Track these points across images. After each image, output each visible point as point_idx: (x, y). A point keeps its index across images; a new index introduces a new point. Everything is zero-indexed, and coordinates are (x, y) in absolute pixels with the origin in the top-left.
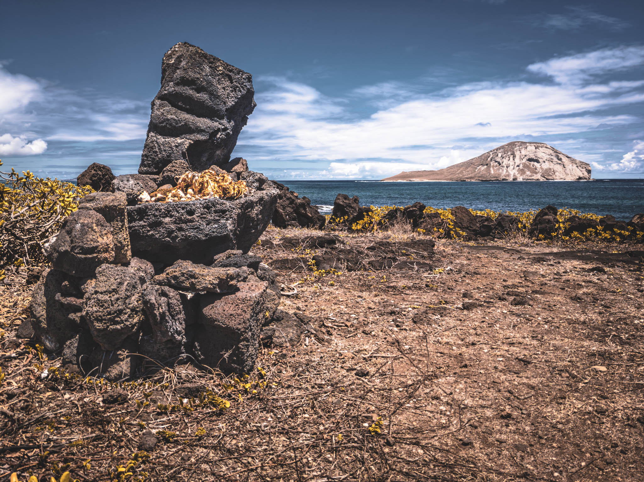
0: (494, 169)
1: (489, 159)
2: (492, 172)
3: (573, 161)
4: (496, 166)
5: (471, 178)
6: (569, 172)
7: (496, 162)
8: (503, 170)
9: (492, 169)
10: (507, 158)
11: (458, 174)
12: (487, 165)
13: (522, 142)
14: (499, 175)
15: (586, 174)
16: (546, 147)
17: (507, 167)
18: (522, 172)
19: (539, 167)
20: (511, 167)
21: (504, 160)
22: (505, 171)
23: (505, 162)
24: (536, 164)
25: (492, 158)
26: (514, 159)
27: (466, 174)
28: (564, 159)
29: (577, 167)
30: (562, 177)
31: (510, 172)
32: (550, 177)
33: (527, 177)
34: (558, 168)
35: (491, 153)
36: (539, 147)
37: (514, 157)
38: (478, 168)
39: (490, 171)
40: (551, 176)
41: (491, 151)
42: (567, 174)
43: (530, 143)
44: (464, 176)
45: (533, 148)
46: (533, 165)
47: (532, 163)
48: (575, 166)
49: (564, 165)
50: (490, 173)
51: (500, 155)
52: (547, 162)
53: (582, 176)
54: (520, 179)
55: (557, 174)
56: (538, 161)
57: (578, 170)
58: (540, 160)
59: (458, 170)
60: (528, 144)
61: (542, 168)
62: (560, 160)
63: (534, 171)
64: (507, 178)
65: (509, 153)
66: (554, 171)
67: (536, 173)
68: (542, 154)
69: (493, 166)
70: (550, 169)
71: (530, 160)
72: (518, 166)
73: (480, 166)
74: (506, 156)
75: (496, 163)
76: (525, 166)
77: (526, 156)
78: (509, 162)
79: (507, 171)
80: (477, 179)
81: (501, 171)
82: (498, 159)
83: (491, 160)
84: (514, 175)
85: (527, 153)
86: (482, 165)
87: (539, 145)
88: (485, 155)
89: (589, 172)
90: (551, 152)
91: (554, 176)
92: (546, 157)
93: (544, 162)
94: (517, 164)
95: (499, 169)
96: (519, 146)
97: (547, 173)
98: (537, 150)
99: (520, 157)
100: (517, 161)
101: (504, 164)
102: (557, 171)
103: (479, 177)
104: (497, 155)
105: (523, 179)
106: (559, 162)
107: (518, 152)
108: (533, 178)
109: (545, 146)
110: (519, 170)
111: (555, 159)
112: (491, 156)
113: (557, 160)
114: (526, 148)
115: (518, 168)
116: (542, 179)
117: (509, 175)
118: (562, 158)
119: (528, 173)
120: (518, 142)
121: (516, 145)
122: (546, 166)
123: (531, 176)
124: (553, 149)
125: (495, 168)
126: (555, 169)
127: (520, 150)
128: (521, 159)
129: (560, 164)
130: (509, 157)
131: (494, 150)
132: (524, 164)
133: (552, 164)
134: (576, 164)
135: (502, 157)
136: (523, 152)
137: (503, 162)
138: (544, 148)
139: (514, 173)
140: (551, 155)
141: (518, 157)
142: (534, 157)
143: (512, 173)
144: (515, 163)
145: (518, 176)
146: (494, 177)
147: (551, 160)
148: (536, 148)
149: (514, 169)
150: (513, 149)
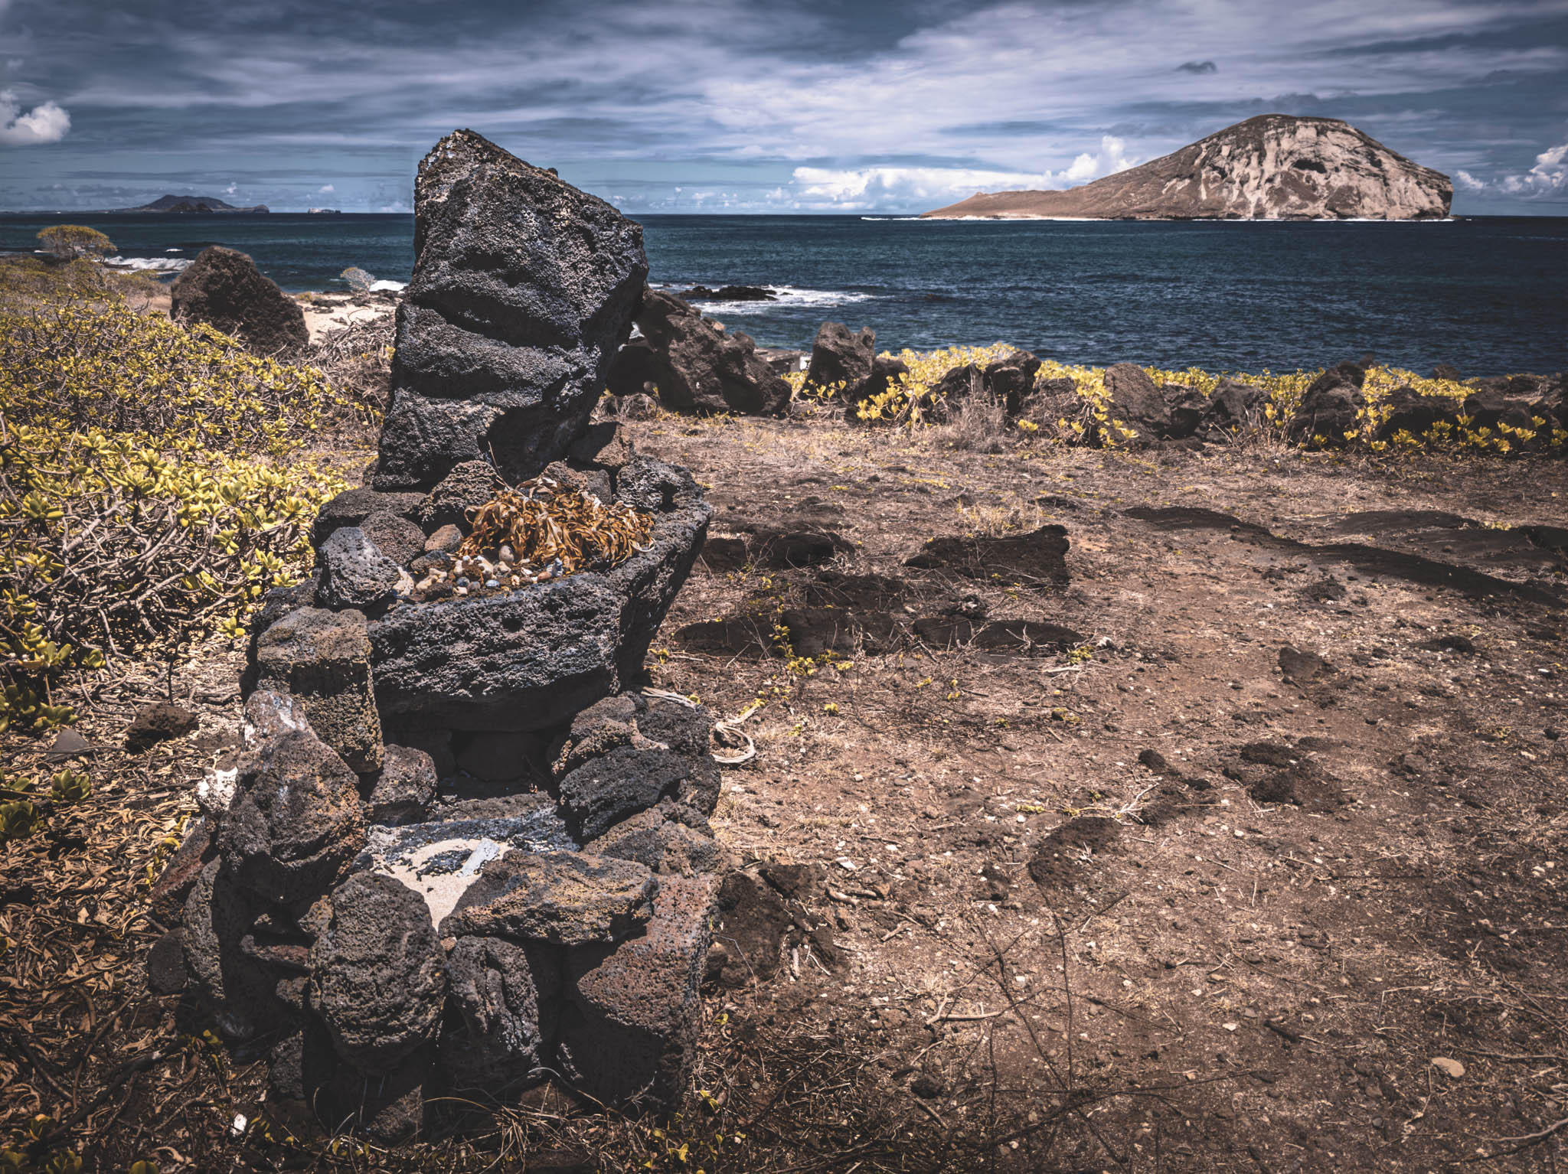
0: (1207, 188)
1: (1197, 162)
2: (1204, 196)
3: (1410, 168)
4: (1215, 180)
5: (1149, 211)
6: (1396, 198)
7: (1215, 168)
8: (1230, 192)
9: (1202, 188)
10: (1244, 160)
11: (1118, 200)
12: (1191, 177)
13: (1284, 117)
14: (1222, 203)
15: (1438, 202)
16: (1345, 132)
17: (1242, 183)
18: (1278, 196)
19: (1324, 182)
20: (1253, 183)
21: (1235, 164)
22: (1236, 193)
23: (1238, 169)
24: (1315, 174)
25: (1206, 158)
26: (1260, 163)
27: (1138, 202)
28: (1389, 164)
29: (1419, 184)
30: (1378, 209)
31: (1248, 196)
32: (1348, 211)
33: (1290, 211)
34: (1370, 186)
35: (1203, 146)
36: (1327, 129)
37: (1262, 156)
38: (1169, 184)
39: (1199, 192)
40: (1351, 206)
41: (1204, 141)
42: (1391, 203)
43: (1305, 119)
44: (1131, 205)
45: (1311, 133)
46: (1309, 178)
47: (1306, 172)
48: (1412, 181)
49: (1385, 179)
50: (1197, 199)
51: (1225, 151)
52: (1343, 173)
53: (1427, 206)
54: (1273, 215)
55: (1366, 201)
56: (1321, 169)
57: (1420, 193)
58: (1328, 165)
59: (1117, 190)
60: (1298, 123)
61: (1328, 186)
62: (1378, 164)
63: (1309, 193)
64: (1240, 212)
65: (1250, 147)
66: (1358, 194)
67: (1315, 199)
68: (1334, 148)
69: (1207, 181)
70: (1350, 189)
71: (1302, 164)
72: (1270, 180)
73: (1174, 181)
74: (1241, 154)
75: (1216, 173)
76: (1287, 179)
77: (1291, 153)
78: (1247, 170)
79: (1241, 194)
80: (1165, 213)
81: (1225, 192)
82: (1221, 163)
83: (1203, 164)
84: (1258, 205)
85: (1296, 147)
86: (1180, 177)
87: (1328, 124)
88: (1188, 152)
89: (1446, 197)
90: (1357, 143)
91: (1358, 208)
92: (1342, 156)
93: (1337, 170)
94: (1266, 176)
95: (1220, 189)
96: (1276, 128)
97: (1343, 198)
98: (1323, 138)
99: (1277, 156)
100: (1269, 167)
101: (1234, 175)
102: (1366, 195)
103: (1169, 209)
104: (1220, 151)
105: (1280, 215)
106: (1375, 170)
107: (1273, 144)
108: (1304, 211)
109: (1342, 126)
110: (1272, 192)
111: (1365, 164)
112: (1204, 154)
113: (1369, 166)
114: (1294, 132)
115: (1268, 185)
116: (1328, 217)
117: (1244, 205)
118: (1383, 160)
119: (1294, 199)
120: (1274, 116)
121: (1269, 124)
122: (1339, 180)
123: (1300, 207)
124: (1362, 136)
125: (1211, 186)
126: (1363, 188)
127: (1278, 139)
128: (1279, 162)
129: (1375, 175)
130: (1249, 158)
131: (1211, 138)
132: (1286, 176)
133: (1356, 177)
134: (1416, 176)
135: (1232, 157)
136: (1286, 144)
137: (1231, 170)
138: (1338, 134)
139: (1259, 200)
140: (1355, 151)
141: (1270, 155)
142: (1311, 156)
143: (1253, 199)
144: (1262, 172)
145: (1268, 206)
146: (1207, 210)
147: (1354, 166)
148: (1319, 133)
149: (1258, 187)
150: (1261, 134)
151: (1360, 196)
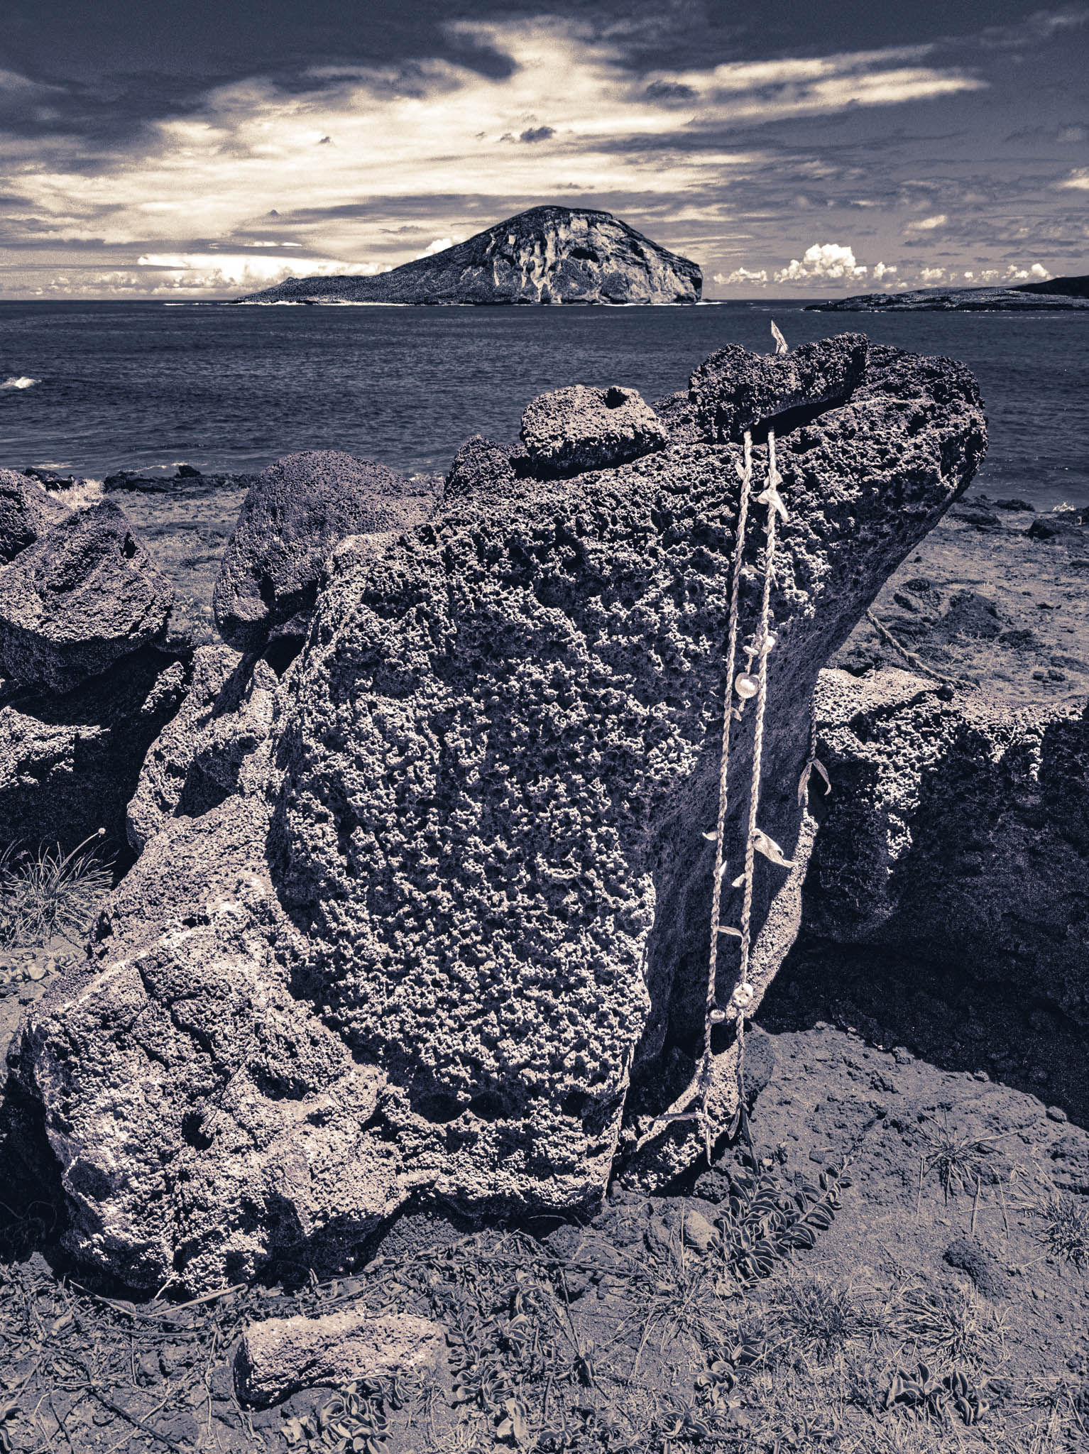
0: (499, 275)
1: (488, 250)
2: (497, 284)
3: (665, 256)
4: (505, 268)
5: (450, 296)
6: (657, 285)
7: (504, 257)
8: (520, 279)
9: (495, 275)
10: (529, 249)
11: (421, 286)
12: (484, 264)
13: (559, 209)
14: (513, 289)
15: (690, 285)
16: (612, 224)
17: (529, 271)
18: (560, 282)
19: (597, 271)
20: (538, 271)
21: (521, 252)
22: (524, 279)
23: (524, 258)
24: (590, 262)
25: (495, 246)
26: (543, 252)
27: (439, 288)
28: (649, 253)
29: (674, 271)
30: (643, 295)
31: (535, 282)
32: (619, 296)
33: (572, 297)
34: (636, 274)
35: (492, 235)
36: (597, 221)
37: (543, 246)
38: (466, 272)
39: (492, 279)
40: (621, 292)
41: (492, 230)
42: (654, 290)
43: (577, 211)
44: (434, 290)
45: (584, 224)
46: (585, 267)
47: (582, 261)
48: (669, 269)
49: (647, 267)
50: (491, 285)
51: (512, 240)
52: (612, 261)
53: (683, 292)
54: (557, 300)
55: (634, 287)
56: (595, 259)
57: (677, 280)
58: (599, 254)
59: (420, 275)
60: (572, 215)
61: (602, 274)
62: (641, 254)
63: (587, 280)
64: (529, 298)
65: (532, 236)
66: (627, 282)
67: (591, 287)
68: (604, 237)
69: (499, 269)
70: (620, 276)
71: (578, 253)
72: (553, 268)
73: (470, 268)
74: (525, 243)
75: (505, 261)
76: (566, 267)
77: (568, 243)
78: (532, 258)
79: (529, 281)
80: (464, 298)
81: (515, 278)
82: (509, 251)
83: (493, 253)
84: (544, 291)
85: (572, 237)
86: (475, 264)
87: (597, 216)
88: (478, 240)
89: (697, 283)
90: (622, 234)
91: (628, 294)
92: (611, 248)
93: (607, 259)
94: (549, 264)
95: (509, 277)
96: (553, 219)
97: (614, 286)
98: (593, 229)
99: (556, 246)
100: (550, 254)
101: (521, 262)
102: (633, 282)
103: (468, 295)
104: (507, 240)
105: (564, 300)
106: (639, 259)
107: (552, 234)
108: (583, 297)
109: (609, 219)
110: (555, 279)
111: (630, 254)
112: (493, 243)
113: (633, 255)
114: (568, 223)
115: (551, 273)
116: (603, 302)
117: (533, 290)
118: (645, 250)
119: (573, 285)
120: (551, 208)
121: (546, 215)
122: (612, 267)
123: (580, 293)
124: (625, 227)
125: (503, 274)
126: (630, 276)
127: (555, 230)
128: (558, 251)
129: (639, 264)
130: (532, 246)
131: (498, 227)
132: (564, 263)
133: (624, 266)
134: (672, 264)
135: (517, 246)
136: (563, 235)
137: (519, 258)
138: (606, 226)
139: (545, 286)
140: (620, 242)
141: (550, 245)
142: (585, 246)
143: (539, 286)
144: (545, 260)
145: (553, 292)
146: (501, 295)
147: (620, 256)
148: (590, 225)
149: (543, 274)
150: (541, 225)
151: (628, 282)
